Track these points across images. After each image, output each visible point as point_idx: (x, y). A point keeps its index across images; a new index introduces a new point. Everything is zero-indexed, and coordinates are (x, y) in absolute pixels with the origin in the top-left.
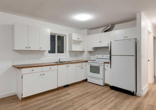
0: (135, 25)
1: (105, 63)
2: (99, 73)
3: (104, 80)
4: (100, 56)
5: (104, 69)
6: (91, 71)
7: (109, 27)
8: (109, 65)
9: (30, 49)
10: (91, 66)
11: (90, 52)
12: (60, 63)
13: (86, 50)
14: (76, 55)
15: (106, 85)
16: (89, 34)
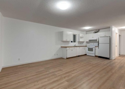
0: (110, 31)
1: (95, 47)
2: (93, 51)
3: (95, 54)
4: (92, 44)
5: (95, 49)
6: (88, 50)
7: (97, 31)
8: (98, 48)
9: (67, 41)
10: (88, 48)
11: (87, 42)
12: (75, 46)
13: (85, 41)
14: (81, 43)
15: (96, 56)
16: (86, 34)
